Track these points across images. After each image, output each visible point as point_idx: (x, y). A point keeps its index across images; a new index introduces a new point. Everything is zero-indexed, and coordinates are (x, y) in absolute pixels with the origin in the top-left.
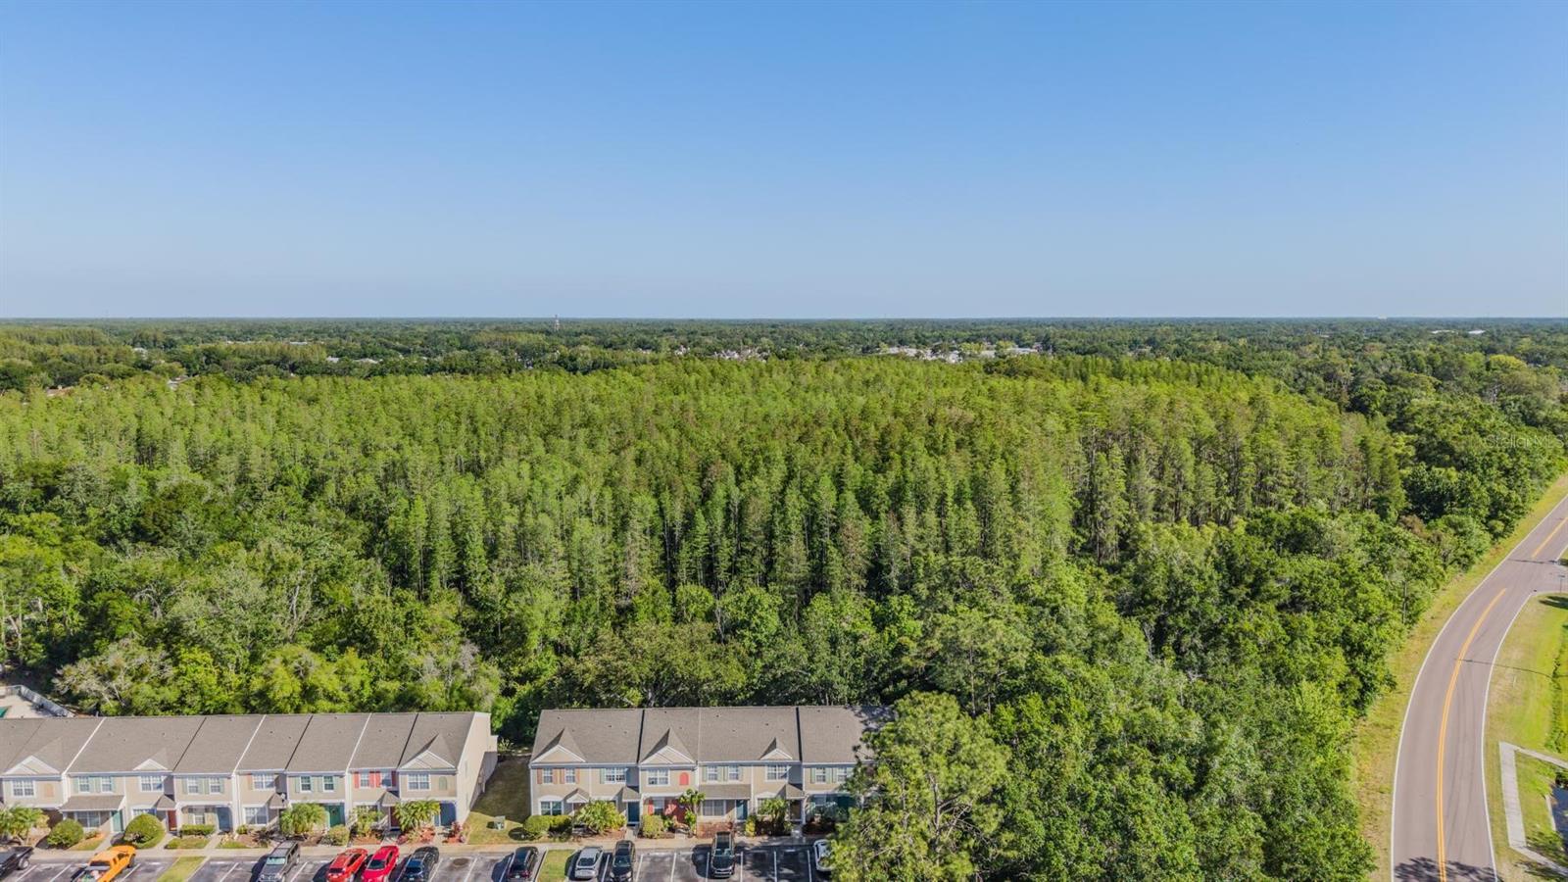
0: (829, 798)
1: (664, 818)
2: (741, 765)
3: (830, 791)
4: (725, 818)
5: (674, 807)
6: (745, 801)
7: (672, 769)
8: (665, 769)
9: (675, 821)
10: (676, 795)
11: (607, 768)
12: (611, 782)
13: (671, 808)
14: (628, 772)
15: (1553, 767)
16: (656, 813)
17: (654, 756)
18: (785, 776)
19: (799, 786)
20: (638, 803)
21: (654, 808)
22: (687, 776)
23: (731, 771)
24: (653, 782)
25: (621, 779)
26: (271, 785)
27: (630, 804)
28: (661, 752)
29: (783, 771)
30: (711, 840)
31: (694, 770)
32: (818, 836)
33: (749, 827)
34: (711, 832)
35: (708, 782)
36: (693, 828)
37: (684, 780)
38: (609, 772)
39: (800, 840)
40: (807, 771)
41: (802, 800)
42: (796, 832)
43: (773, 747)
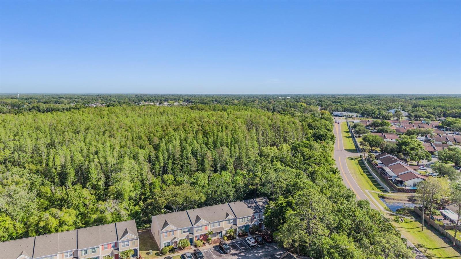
0: (243, 227)
1: (201, 240)
2: (221, 222)
3: (244, 225)
4: (216, 238)
6: (221, 232)
7: (203, 226)
8: (201, 227)
9: (203, 241)
10: (204, 233)
11: (184, 229)
12: (185, 233)
13: (202, 237)
14: (189, 229)
15: (377, 193)
16: (198, 240)
18: (232, 223)
19: (236, 225)
20: (193, 238)
21: (197, 238)
22: (207, 227)
23: (218, 224)
24: (197, 231)
25: (187, 232)
26: (71, 255)
27: (190, 238)
28: (200, 221)
29: (231, 221)
30: (218, 244)
31: (209, 225)
32: (243, 237)
33: (226, 238)
34: (215, 242)
35: (212, 228)
36: (210, 242)
37: (206, 229)
38: (184, 230)
39: (240, 239)
40: (238, 220)
41: (237, 229)
42: (237, 237)
43: (227, 215)
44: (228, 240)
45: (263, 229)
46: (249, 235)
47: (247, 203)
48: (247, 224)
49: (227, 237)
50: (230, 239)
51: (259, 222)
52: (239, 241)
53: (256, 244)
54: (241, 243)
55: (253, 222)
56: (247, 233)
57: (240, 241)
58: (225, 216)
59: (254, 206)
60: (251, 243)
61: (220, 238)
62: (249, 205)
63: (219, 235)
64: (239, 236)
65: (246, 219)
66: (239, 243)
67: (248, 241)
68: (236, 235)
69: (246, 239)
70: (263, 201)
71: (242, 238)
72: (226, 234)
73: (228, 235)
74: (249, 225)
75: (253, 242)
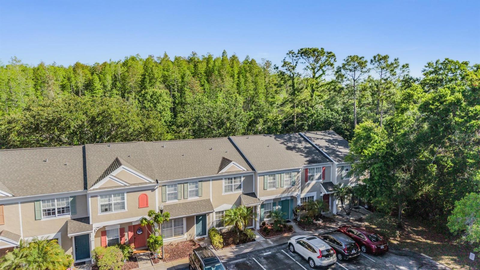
0: (275, 202)
1: (122, 247)
2: (201, 181)
3: (278, 196)
4: (186, 237)
5: (131, 234)
6: (204, 216)
7: (128, 192)
8: (120, 193)
9: (132, 248)
10: (135, 219)
11: (45, 199)
12: (51, 218)
13: (128, 236)
14: (73, 202)
16: (109, 245)
17: (107, 179)
18: (240, 187)
19: (253, 195)
20: (87, 236)
21: (107, 239)
23: (190, 187)
24: (106, 209)
25: (62, 211)
27: (76, 237)
28: (115, 173)
29: (237, 181)
30: (186, 260)
31: (153, 190)
32: (278, 237)
33: (217, 239)
34: (175, 253)
35: (169, 202)
36: (159, 252)
37: (144, 203)
38: (48, 206)
39: (267, 242)
40: (260, 179)
41: (256, 207)
42: (257, 237)
43: (225, 162)
44: (226, 244)
45: (335, 212)
46: (297, 229)
47: (282, 141)
48: (289, 195)
49: (222, 234)
50: (234, 243)
51: (324, 192)
52: (265, 250)
53: (333, 259)
54: (273, 256)
55: (307, 190)
56: (288, 224)
57: (269, 248)
58: (219, 166)
59: (306, 148)
60: (314, 256)
61: (200, 240)
62: (290, 144)
63: (196, 229)
64: (265, 231)
65: (285, 177)
66: (266, 258)
67: (299, 249)
68: (252, 229)
69: (293, 240)
70: (328, 138)
71: (274, 238)
72: (221, 224)
73: (226, 229)
74: (293, 199)
75: (321, 252)
